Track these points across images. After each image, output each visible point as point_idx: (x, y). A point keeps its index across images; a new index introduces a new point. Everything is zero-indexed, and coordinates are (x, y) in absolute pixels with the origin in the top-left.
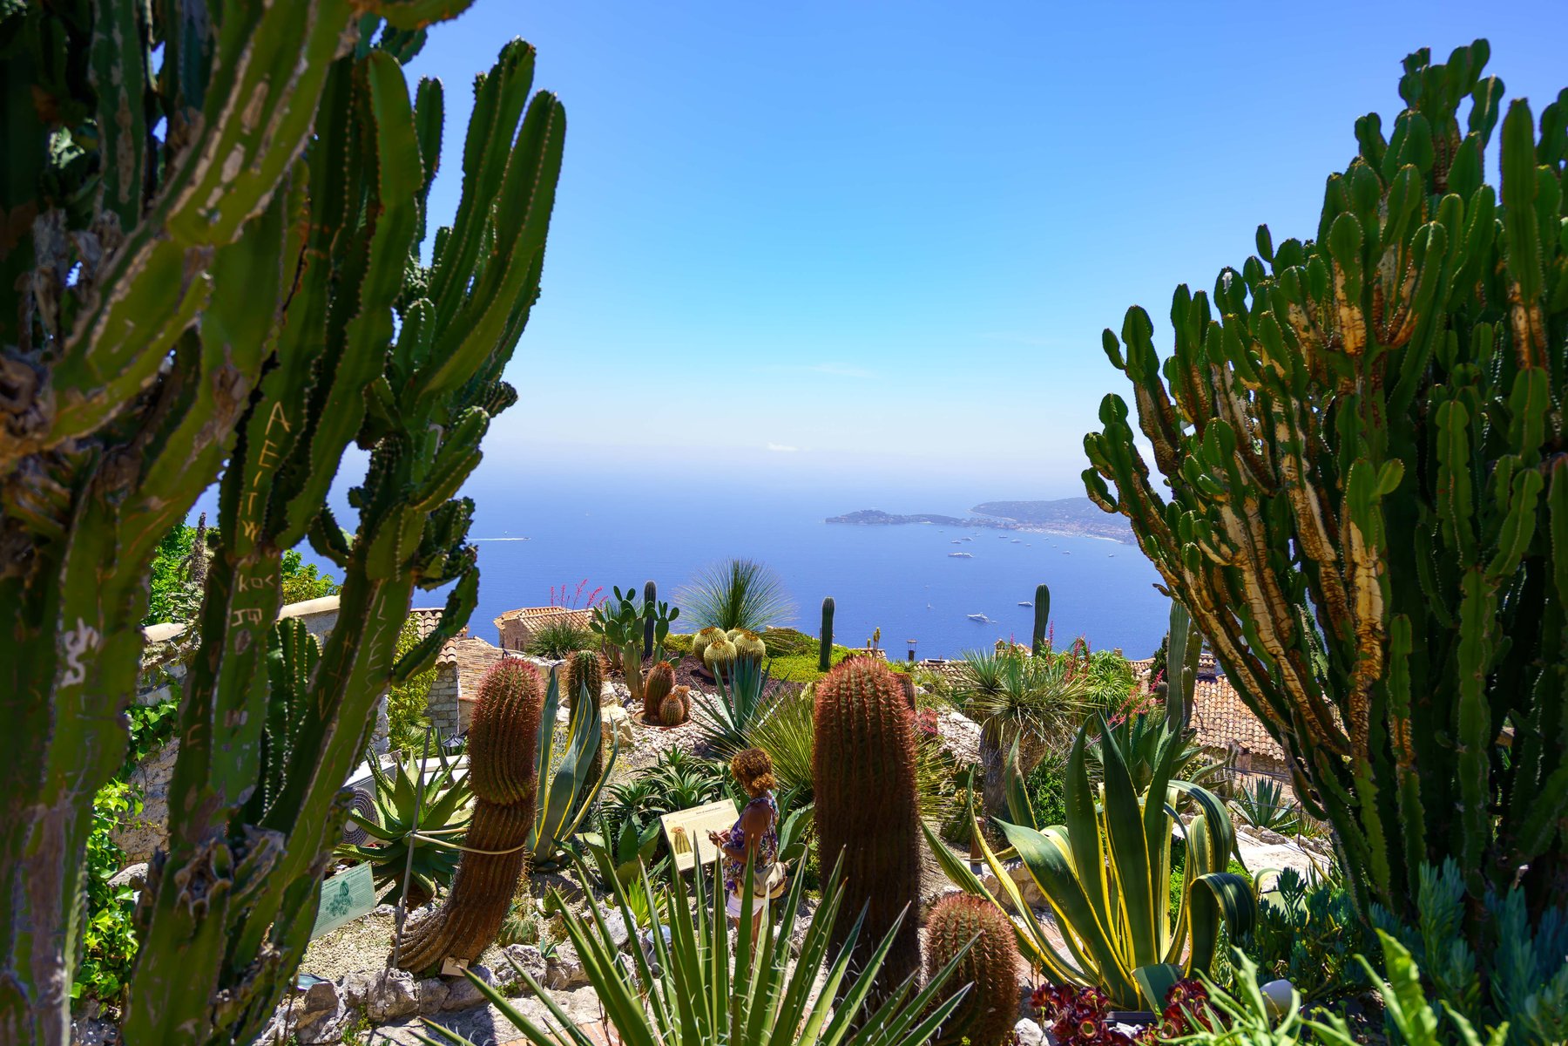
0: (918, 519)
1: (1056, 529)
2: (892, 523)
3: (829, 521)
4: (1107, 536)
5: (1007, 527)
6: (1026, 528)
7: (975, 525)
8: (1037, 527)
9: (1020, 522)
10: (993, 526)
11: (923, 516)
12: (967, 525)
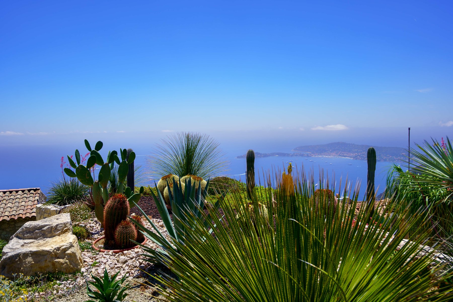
0: (273, 154)
1: (327, 155)
2: (263, 157)
3: (238, 157)
4: (347, 157)
5: (308, 156)
6: (315, 155)
7: (295, 156)
8: (320, 155)
9: (313, 153)
10: (302, 155)
11: (275, 153)
12: (292, 156)
